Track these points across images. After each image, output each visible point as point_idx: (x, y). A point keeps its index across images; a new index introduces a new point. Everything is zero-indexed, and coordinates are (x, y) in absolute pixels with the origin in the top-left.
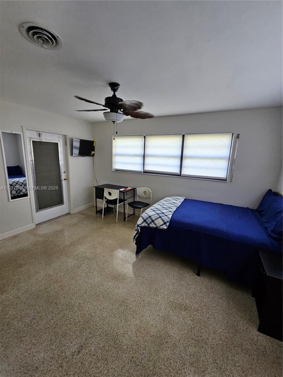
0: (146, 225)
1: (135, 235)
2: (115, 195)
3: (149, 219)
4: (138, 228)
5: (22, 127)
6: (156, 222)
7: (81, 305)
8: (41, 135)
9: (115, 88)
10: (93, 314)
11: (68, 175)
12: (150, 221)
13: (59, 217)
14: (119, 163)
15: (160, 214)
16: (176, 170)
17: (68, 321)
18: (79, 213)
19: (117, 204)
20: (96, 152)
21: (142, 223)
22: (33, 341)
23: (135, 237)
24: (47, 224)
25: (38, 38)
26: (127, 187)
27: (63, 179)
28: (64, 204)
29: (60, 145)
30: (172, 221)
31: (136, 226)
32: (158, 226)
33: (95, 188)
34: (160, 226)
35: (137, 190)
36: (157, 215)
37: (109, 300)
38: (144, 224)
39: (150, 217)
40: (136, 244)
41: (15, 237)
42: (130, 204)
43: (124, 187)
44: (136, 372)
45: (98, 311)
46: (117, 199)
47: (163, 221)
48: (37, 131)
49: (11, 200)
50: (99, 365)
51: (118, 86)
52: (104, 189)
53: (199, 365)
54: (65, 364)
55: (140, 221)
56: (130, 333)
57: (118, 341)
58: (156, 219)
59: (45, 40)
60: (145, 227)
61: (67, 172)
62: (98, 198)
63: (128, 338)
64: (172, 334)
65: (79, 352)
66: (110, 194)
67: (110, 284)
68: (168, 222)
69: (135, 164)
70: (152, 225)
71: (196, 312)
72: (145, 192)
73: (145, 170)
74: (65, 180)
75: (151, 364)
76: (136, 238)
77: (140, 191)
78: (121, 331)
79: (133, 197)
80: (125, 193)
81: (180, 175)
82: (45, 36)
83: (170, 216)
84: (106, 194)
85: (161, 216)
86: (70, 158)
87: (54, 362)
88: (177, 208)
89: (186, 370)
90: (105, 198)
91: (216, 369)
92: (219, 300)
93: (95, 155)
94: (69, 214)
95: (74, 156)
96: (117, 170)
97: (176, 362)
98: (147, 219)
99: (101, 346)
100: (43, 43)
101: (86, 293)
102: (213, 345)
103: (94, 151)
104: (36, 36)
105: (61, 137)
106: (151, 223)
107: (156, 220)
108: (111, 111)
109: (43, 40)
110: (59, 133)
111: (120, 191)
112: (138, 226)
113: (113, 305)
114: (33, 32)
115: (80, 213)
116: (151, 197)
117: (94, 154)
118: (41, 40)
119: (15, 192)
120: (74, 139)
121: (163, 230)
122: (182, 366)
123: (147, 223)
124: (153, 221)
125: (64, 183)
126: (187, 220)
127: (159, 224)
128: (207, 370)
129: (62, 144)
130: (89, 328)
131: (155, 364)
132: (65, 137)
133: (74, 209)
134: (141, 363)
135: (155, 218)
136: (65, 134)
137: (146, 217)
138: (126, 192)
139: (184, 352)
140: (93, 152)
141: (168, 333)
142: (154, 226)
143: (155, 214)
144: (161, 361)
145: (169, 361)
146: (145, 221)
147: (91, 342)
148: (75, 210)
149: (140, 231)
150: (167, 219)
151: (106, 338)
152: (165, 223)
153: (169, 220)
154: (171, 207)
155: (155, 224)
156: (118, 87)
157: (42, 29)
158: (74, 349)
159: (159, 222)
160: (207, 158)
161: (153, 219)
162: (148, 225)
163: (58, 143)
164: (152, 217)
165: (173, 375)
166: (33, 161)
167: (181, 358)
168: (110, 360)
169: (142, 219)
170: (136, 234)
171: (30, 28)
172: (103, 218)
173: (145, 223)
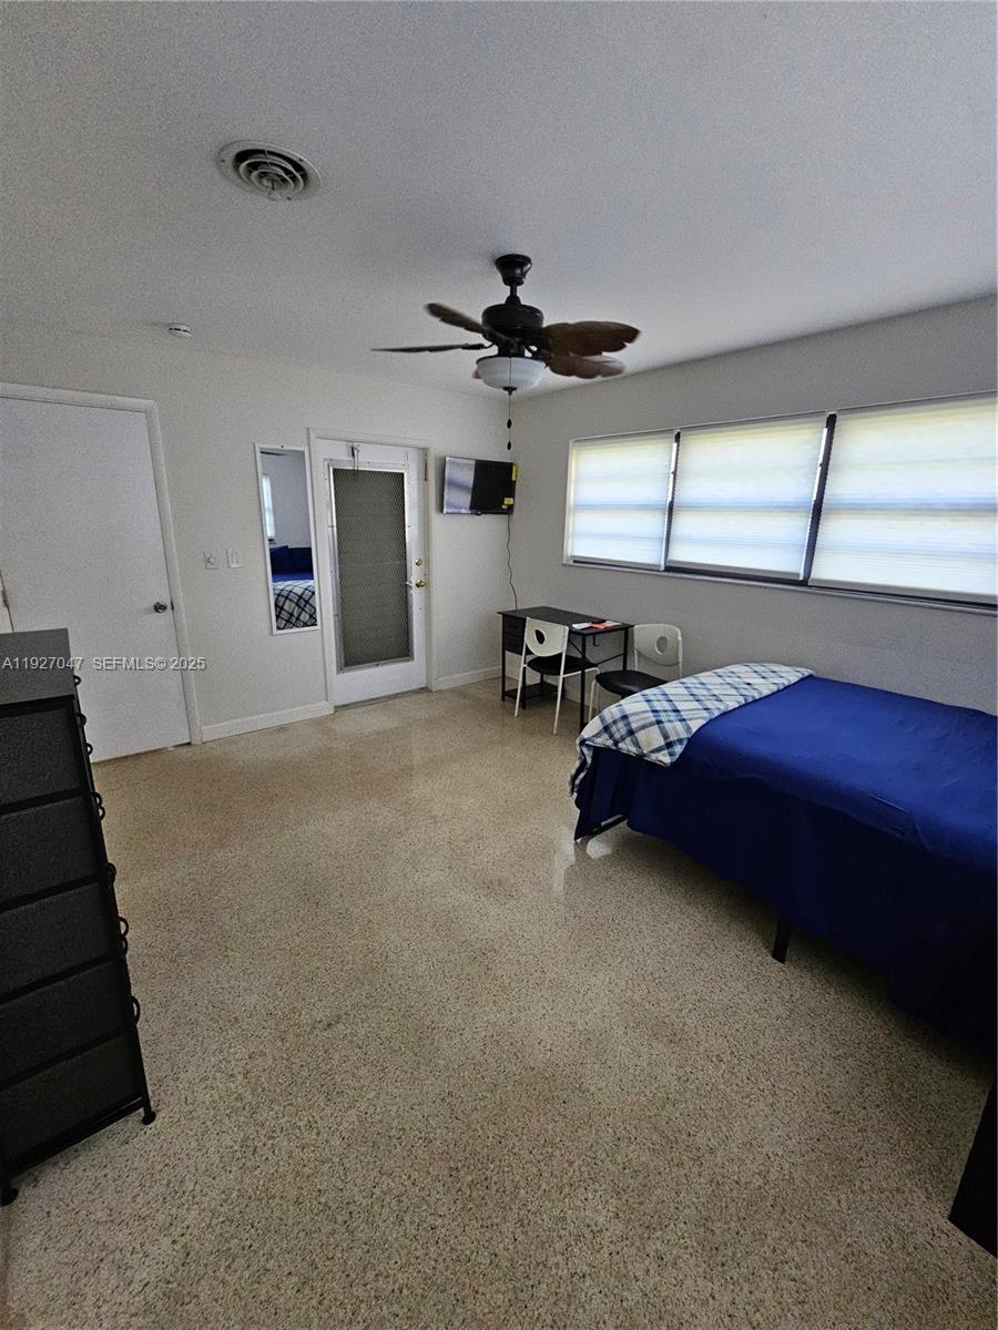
0: (610, 743)
1: (573, 772)
2: (556, 642)
3: (621, 724)
4: (585, 750)
5: (308, 429)
6: (640, 736)
7: (371, 925)
8: (356, 452)
9: (514, 273)
10: (393, 957)
11: (427, 574)
12: (624, 731)
13: (396, 696)
14: (588, 537)
15: (662, 714)
16: (792, 564)
17: (330, 950)
18: (453, 690)
19: (559, 674)
20: (519, 500)
21: (597, 735)
22: (247, 964)
23: (574, 778)
24: (364, 709)
25: (262, 175)
26: (604, 621)
27: (413, 585)
28: (413, 659)
29: (409, 478)
30: (697, 741)
31: (578, 741)
32: (645, 752)
33: (501, 616)
34: (652, 752)
35: (635, 632)
36: (651, 714)
37: (446, 936)
38: (604, 741)
39: (625, 717)
40: (578, 803)
41: (282, 729)
42: (601, 679)
43: (587, 617)
44: (445, 1131)
45: (406, 953)
46: (560, 655)
47: (666, 736)
48: (348, 441)
49: (276, 632)
50: (361, 1073)
51: (525, 264)
52: (525, 620)
53: (641, 1203)
54: (290, 1037)
55: (593, 727)
56: (467, 1035)
57: (428, 1042)
58: (643, 727)
59: (278, 179)
60: (607, 749)
61: (425, 562)
62: (509, 650)
63: (458, 1046)
64: (592, 1089)
65: (329, 1025)
66: (540, 638)
67: (465, 897)
68: (680, 741)
69: (637, 538)
70: (627, 747)
71: (709, 1063)
72: (662, 642)
73: (672, 561)
74: (418, 586)
75: (492, 1131)
76: (577, 782)
77: (645, 635)
78: (448, 1022)
79: (622, 658)
80: (589, 639)
81: (804, 583)
82: (275, 168)
83: (695, 726)
84: (529, 639)
85: (663, 719)
86: (436, 518)
87: (272, 1023)
88: (746, 704)
89: (590, 1196)
90: (529, 652)
91: (699, 1244)
92: (824, 1061)
93: (516, 508)
94: (424, 690)
95: (447, 513)
96: (578, 561)
97: (571, 1164)
98: (615, 722)
99: (382, 1034)
100: (273, 188)
101: (393, 902)
102: (723, 1177)
103: (511, 495)
104: (255, 173)
105: (413, 454)
106: (623, 739)
107: (643, 732)
108: (501, 354)
109: (273, 181)
110: (406, 442)
111: (572, 632)
112: (583, 743)
113: (452, 951)
114: (248, 165)
115: (459, 692)
116: (680, 660)
117: (511, 508)
118: (268, 180)
119: (308, 617)
120: (448, 459)
121: (656, 767)
122: (585, 1181)
123: (611, 736)
124: (631, 733)
125: (416, 596)
126: (762, 748)
127: (649, 744)
128: (661, 1229)
129: (414, 477)
130: (370, 983)
131: (505, 1137)
132: (424, 451)
133: (442, 679)
134: (468, 1117)
135: (640, 724)
136: (423, 445)
137: (612, 717)
138: (594, 634)
139: (608, 1148)
140: (508, 501)
141: (583, 1080)
142: (633, 750)
143: (645, 712)
144: (525, 1137)
145: (550, 1150)
146: (606, 729)
147: (364, 1016)
148: (443, 683)
149: (589, 760)
150: (677, 730)
151: (403, 1021)
152: (669, 745)
153: (684, 735)
154: (722, 698)
155: (637, 744)
156: (525, 269)
157: (262, 152)
158: (319, 1014)
159: (650, 740)
160: (929, 510)
161: (634, 726)
162: (616, 743)
163: (402, 474)
164: (631, 719)
165: (544, 1186)
166: (335, 529)
167: (589, 1160)
168: (391, 1074)
169: (599, 722)
170: (579, 771)
171: (241, 156)
172: (516, 715)
173: (606, 736)
